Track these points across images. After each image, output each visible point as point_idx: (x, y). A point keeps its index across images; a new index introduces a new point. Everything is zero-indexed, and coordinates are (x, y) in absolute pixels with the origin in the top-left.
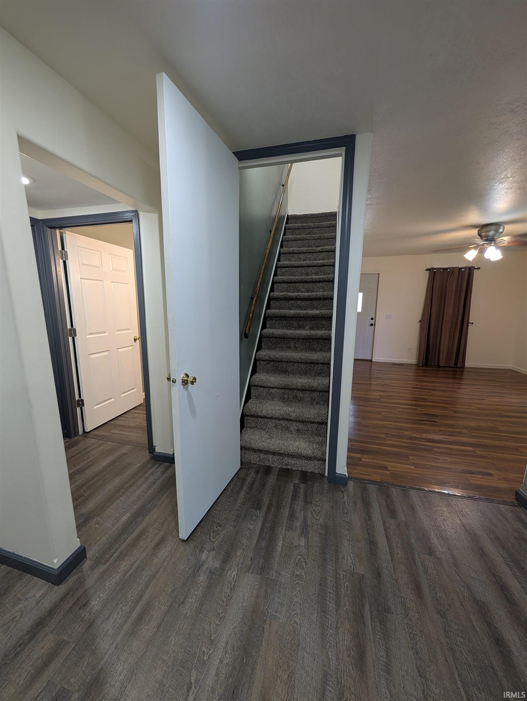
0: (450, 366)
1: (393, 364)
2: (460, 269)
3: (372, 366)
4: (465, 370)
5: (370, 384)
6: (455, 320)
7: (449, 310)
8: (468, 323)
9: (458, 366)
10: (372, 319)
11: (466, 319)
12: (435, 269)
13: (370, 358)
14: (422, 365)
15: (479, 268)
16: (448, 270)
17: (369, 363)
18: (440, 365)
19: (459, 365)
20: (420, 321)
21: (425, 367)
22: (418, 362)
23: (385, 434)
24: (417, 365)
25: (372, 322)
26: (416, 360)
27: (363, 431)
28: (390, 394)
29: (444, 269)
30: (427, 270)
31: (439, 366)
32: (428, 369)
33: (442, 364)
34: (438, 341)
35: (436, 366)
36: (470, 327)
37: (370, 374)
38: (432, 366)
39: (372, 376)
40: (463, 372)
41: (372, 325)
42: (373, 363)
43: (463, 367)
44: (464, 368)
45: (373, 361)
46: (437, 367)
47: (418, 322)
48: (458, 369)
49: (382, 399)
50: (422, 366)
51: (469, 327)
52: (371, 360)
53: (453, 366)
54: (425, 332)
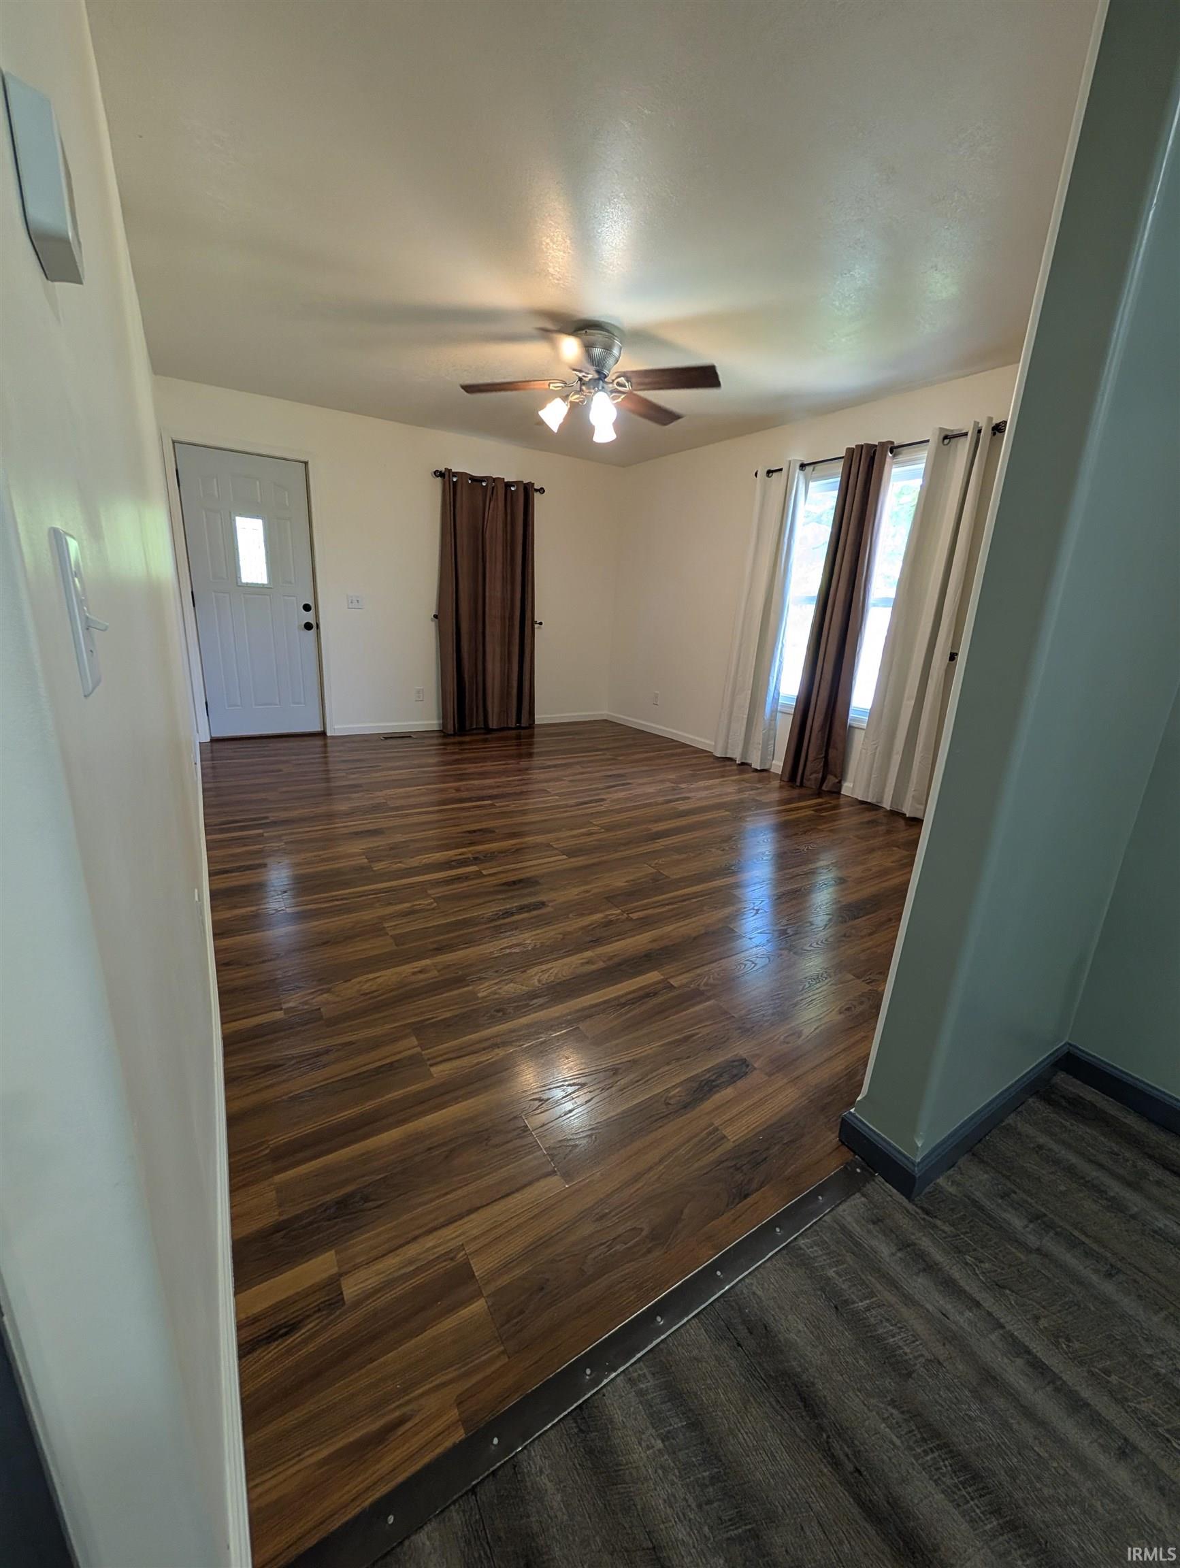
0: (510, 726)
1: (386, 738)
2: (508, 485)
3: (329, 749)
4: (536, 731)
5: (330, 816)
6: (507, 615)
7: (495, 590)
8: (533, 622)
9: (523, 725)
10: (307, 608)
11: (528, 614)
12: (455, 474)
13: (318, 729)
14: (452, 733)
15: (542, 491)
16: (484, 484)
17: (318, 742)
18: (491, 727)
19: (524, 723)
20: (435, 616)
21: (460, 735)
22: (444, 725)
23: (418, 1029)
24: (443, 733)
25: (309, 617)
26: (439, 719)
27: (325, 1059)
28: (399, 838)
29: (474, 479)
30: (439, 474)
31: (488, 731)
32: (467, 739)
33: (493, 724)
34: (480, 667)
35: (481, 728)
36: (538, 632)
37: (328, 780)
38: (475, 732)
39: (333, 784)
40: (532, 736)
41: (308, 626)
42: (329, 741)
43: (531, 725)
44: (534, 728)
45: (328, 734)
46: (482, 731)
47: (432, 619)
48: (523, 732)
49: (378, 866)
50: (454, 735)
51: (536, 631)
52: (323, 734)
53: (513, 726)
54: (451, 648)
